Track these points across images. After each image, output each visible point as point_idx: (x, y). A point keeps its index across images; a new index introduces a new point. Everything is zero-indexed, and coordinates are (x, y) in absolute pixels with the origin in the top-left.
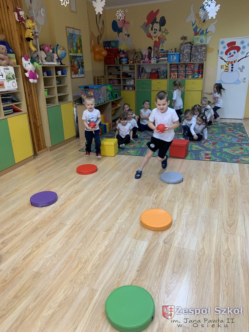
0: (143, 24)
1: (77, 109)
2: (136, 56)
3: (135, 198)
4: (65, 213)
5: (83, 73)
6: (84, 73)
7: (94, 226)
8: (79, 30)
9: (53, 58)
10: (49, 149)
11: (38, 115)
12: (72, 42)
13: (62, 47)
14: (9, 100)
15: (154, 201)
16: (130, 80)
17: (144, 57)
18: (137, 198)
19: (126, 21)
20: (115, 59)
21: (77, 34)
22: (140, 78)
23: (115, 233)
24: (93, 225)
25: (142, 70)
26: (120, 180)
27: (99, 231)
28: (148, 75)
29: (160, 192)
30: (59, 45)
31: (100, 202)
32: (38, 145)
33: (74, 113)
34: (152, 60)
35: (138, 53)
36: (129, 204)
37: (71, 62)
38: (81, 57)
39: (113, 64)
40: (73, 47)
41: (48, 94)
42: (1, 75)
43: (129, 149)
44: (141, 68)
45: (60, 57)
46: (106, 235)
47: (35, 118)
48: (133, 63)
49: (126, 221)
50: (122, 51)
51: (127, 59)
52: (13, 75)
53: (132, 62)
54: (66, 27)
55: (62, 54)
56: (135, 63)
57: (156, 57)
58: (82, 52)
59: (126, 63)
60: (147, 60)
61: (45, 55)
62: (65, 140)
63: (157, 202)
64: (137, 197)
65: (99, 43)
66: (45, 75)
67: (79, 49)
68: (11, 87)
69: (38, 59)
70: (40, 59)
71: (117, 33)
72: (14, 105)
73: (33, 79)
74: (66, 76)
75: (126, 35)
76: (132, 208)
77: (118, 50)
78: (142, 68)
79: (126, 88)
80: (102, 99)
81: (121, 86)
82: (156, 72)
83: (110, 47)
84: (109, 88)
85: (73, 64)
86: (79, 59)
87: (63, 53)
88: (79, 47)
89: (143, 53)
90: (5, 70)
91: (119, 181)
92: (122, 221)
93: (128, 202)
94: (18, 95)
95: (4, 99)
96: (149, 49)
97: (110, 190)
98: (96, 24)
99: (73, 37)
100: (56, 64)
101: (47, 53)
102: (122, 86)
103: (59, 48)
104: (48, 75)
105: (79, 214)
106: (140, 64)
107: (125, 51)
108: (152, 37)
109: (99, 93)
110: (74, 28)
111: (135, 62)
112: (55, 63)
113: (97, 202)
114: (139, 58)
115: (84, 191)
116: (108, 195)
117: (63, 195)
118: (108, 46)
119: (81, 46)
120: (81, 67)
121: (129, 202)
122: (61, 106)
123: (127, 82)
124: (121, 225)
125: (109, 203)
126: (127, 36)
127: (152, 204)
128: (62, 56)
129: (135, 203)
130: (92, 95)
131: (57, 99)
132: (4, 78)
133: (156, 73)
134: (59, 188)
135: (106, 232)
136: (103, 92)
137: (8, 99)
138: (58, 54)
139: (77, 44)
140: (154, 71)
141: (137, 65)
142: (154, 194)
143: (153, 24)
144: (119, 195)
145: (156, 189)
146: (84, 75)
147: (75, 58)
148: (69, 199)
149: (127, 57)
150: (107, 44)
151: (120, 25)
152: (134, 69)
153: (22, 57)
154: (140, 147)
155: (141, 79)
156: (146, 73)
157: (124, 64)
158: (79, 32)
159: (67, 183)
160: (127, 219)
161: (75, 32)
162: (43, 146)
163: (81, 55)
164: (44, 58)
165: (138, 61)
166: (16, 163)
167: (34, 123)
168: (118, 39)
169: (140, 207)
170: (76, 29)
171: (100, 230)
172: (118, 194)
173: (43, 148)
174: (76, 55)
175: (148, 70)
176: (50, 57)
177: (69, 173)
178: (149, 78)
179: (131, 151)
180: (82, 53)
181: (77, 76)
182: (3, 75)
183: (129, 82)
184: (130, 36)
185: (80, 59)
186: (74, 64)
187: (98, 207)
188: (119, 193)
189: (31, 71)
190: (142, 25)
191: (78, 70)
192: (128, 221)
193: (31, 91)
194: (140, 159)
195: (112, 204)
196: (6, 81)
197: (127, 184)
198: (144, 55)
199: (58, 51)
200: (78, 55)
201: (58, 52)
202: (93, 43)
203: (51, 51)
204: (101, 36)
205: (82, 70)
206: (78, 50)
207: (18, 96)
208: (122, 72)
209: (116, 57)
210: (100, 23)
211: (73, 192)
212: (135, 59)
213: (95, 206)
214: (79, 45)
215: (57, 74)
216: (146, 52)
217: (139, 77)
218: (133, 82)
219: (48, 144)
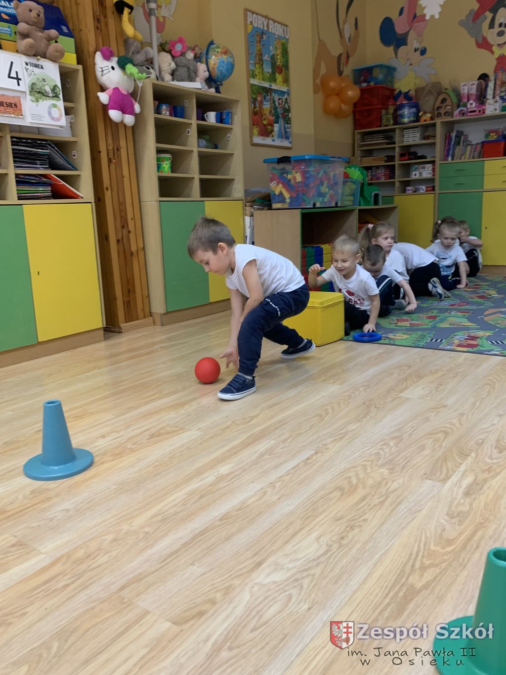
0: (467, 16)
1: (253, 220)
2: (441, 98)
3: (370, 482)
4: (66, 505)
5: (286, 135)
6: (290, 139)
7: (138, 579)
8: (282, 24)
9: (196, 73)
10: (158, 320)
11: (133, 219)
12: (261, 52)
13: (221, 47)
14: (39, 160)
15: (459, 504)
16: (421, 166)
17: (465, 100)
18: (380, 483)
19: (418, 14)
20: (381, 113)
21: (277, 33)
22: (450, 159)
23: (216, 642)
24: (140, 574)
25: (456, 136)
26: (330, 411)
27: (147, 613)
28: (475, 151)
29: (489, 470)
30: (215, 44)
31: (221, 478)
32: (128, 305)
33: (245, 232)
34: (490, 104)
35: (446, 89)
36: (338, 499)
37: (254, 101)
38: (283, 93)
39: (377, 127)
40: (262, 65)
41: (173, 169)
42: (15, 76)
43: (392, 331)
44: (455, 131)
45: (216, 73)
46: (170, 641)
47: (123, 227)
48: (432, 119)
49: (297, 580)
50: (402, 95)
51: (414, 110)
52: (56, 86)
53: (429, 115)
54: (247, 10)
55: (222, 67)
56: (438, 117)
57: (500, 97)
58: (286, 81)
59: (412, 119)
60: (472, 105)
61: (170, 64)
62: (211, 301)
63: (471, 508)
64: (384, 479)
65: (340, 73)
66: (164, 113)
67: (280, 73)
68: (43, 118)
69: (148, 69)
70: (153, 68)
71: (391, 48)
72: (54, 175)
73: (120, 113)
74: (232, 129)
75: (416, 50)
76: (345, 520)
77: (393, 90)
78: (458, 131)
79: (408, 188)
80: (328, 196)
81: (394, 182)
82: (498, 137)
83: (369, 82)
84: (356, 174)
85: (258, 109)
86: (276, 97)
87: (223, 62)
88: (281, 68)
89: (462, 89)
90: (28, 67)
91: (327, 413)
92: (278, 577)
93: (337, 494)
94: (73, 154)
95: (22, 154)
96: (481, 81)
97: (283, 438)
98: (337, 26)
99: (262, 40)
100: (200, 87)
101: (177, 59)
102: (397, 184)
103: (214, 48)
104: (171, 115)
105: (116, 515)
106: (452, 119)
107: (412, 93)
108: (492, 45)
109: (320, 176)
110: (270, 16)
111: (439, 115)
112: (197, 85)
113: (210, 477)
114: (448, 102)
115: (188, 433)
116: (266, 456)
117: (108, 439)
118: (365, 81)
119: (286, 66)
120: (281, 121)
121: (342, 495)
122: (204, 204)
123: (414, 173)
124: (265, 599)
125: (257, 486)
126: (418, 52)
127: (448, 514)
128: (221, 71)
129: (364, 503)
130: (297, 181)
131: (196, 187)
132: (24, 86)
133: (500, 140)
134: (113, 415)
135: (174, 623)
136: (332, 177)
137: (36, 154)
138: (209, 66)
139: (274, 59)
140: (493, 137)
141: (441, 122)
142: (462, 475)
143: (494, 11)
144: (309, 461)
145: (473, 455)
146: (290, 143)
147: (264, 94)
148: (118, 454)
149: (417, 106)
150: (364, 74)
151: (400, 29)
152: (435, 136)
153: (95, 53)
154: (434, 328)
155: (453, 159)
156: (470, 145)
157: (404, 124)
158: (281, 30)
159: (147, 403)
160: (306, 570)
161: (271, 27)
162: (143, 310)
163: (285, 89)
164: (170, 71)
165: (445, 114)
166: (40, 340)
167: (118, 241)
168: (394, 63)
169: (382, 524)
170: (275, 21)
171: (150, 610)
172: (305, 457)
173: (141, 314)
174: (271, 86)
175: (476, 136)
176: (187, 70)
177: (176, 377)
178: (479, 158)
179: (400, 337)
180: (288, 85)
181: (268, 141)
182: (20, 79)
183: (417, 173)
184: (427, 54)
185: (279, 99)
186: (260, 107)
187: (202, 497)
188: (312, 455)
189: (116, 89)
190: (464, 18)
191: (272, 126)
192: (306, 582)
193: (118, 150)
194: (424, 357)
195: (265, 493)
196: (29, 97)
197: (354, 427)
198: (466, 95)
199: (210, 56)
200: (274, 87)
201: (209, 60)
202: (323, 70)
203: (190, 55)
204: (348, 57)
205: (285, 128)
206: (277, 75)
207: (74, 156)
208: (399, 147)
209: (387, 109)
210: (347, 23)
211: (147, 433)
212: (438, 108)
213: (191, 493)
214: (279, 63)
215: (201, 117)
216: (473, 86)
217: (447, 156)
218: (431, 171)
219: (158, 305)
